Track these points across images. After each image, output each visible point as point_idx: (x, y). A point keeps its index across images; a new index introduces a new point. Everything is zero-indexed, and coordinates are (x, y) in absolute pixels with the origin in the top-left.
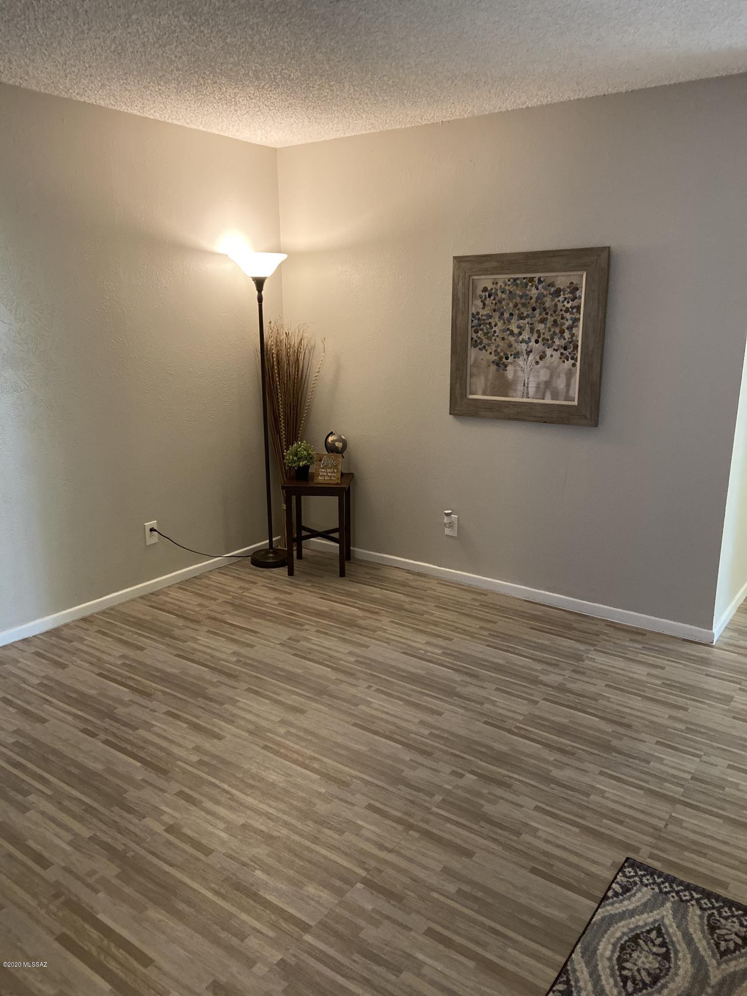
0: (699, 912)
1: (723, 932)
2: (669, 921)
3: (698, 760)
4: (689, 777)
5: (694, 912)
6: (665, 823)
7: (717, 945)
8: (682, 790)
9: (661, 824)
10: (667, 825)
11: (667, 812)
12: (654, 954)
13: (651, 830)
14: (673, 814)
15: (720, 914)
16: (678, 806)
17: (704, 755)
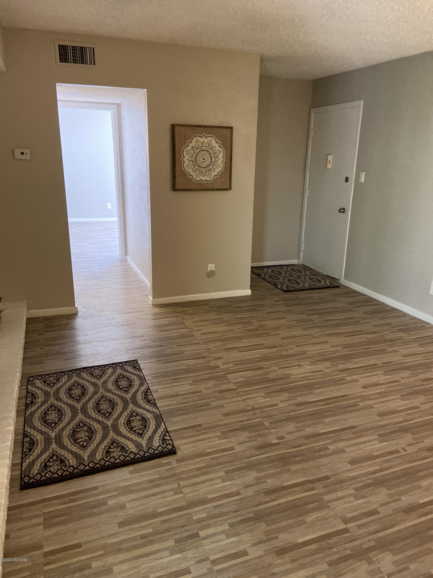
0: (132, 450)
1: (118, 449)
2: (139, 440)
3: (212, 558)
4: (202, 534)
5: (133, 448)
6: (181, 486)
7: (117, 443)
8: (195, 518)
9: (182, 483)
10: (179, 485)
11: (186, 493)
12: (135, 426)
13: (183, 476)
14: (182, 495)
15: (124, 456)
16: (184, 503)
17: (212, 568)
